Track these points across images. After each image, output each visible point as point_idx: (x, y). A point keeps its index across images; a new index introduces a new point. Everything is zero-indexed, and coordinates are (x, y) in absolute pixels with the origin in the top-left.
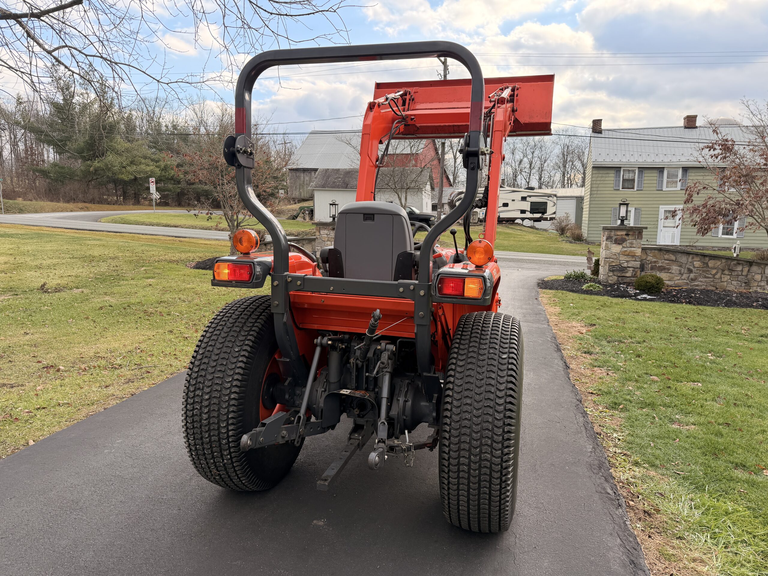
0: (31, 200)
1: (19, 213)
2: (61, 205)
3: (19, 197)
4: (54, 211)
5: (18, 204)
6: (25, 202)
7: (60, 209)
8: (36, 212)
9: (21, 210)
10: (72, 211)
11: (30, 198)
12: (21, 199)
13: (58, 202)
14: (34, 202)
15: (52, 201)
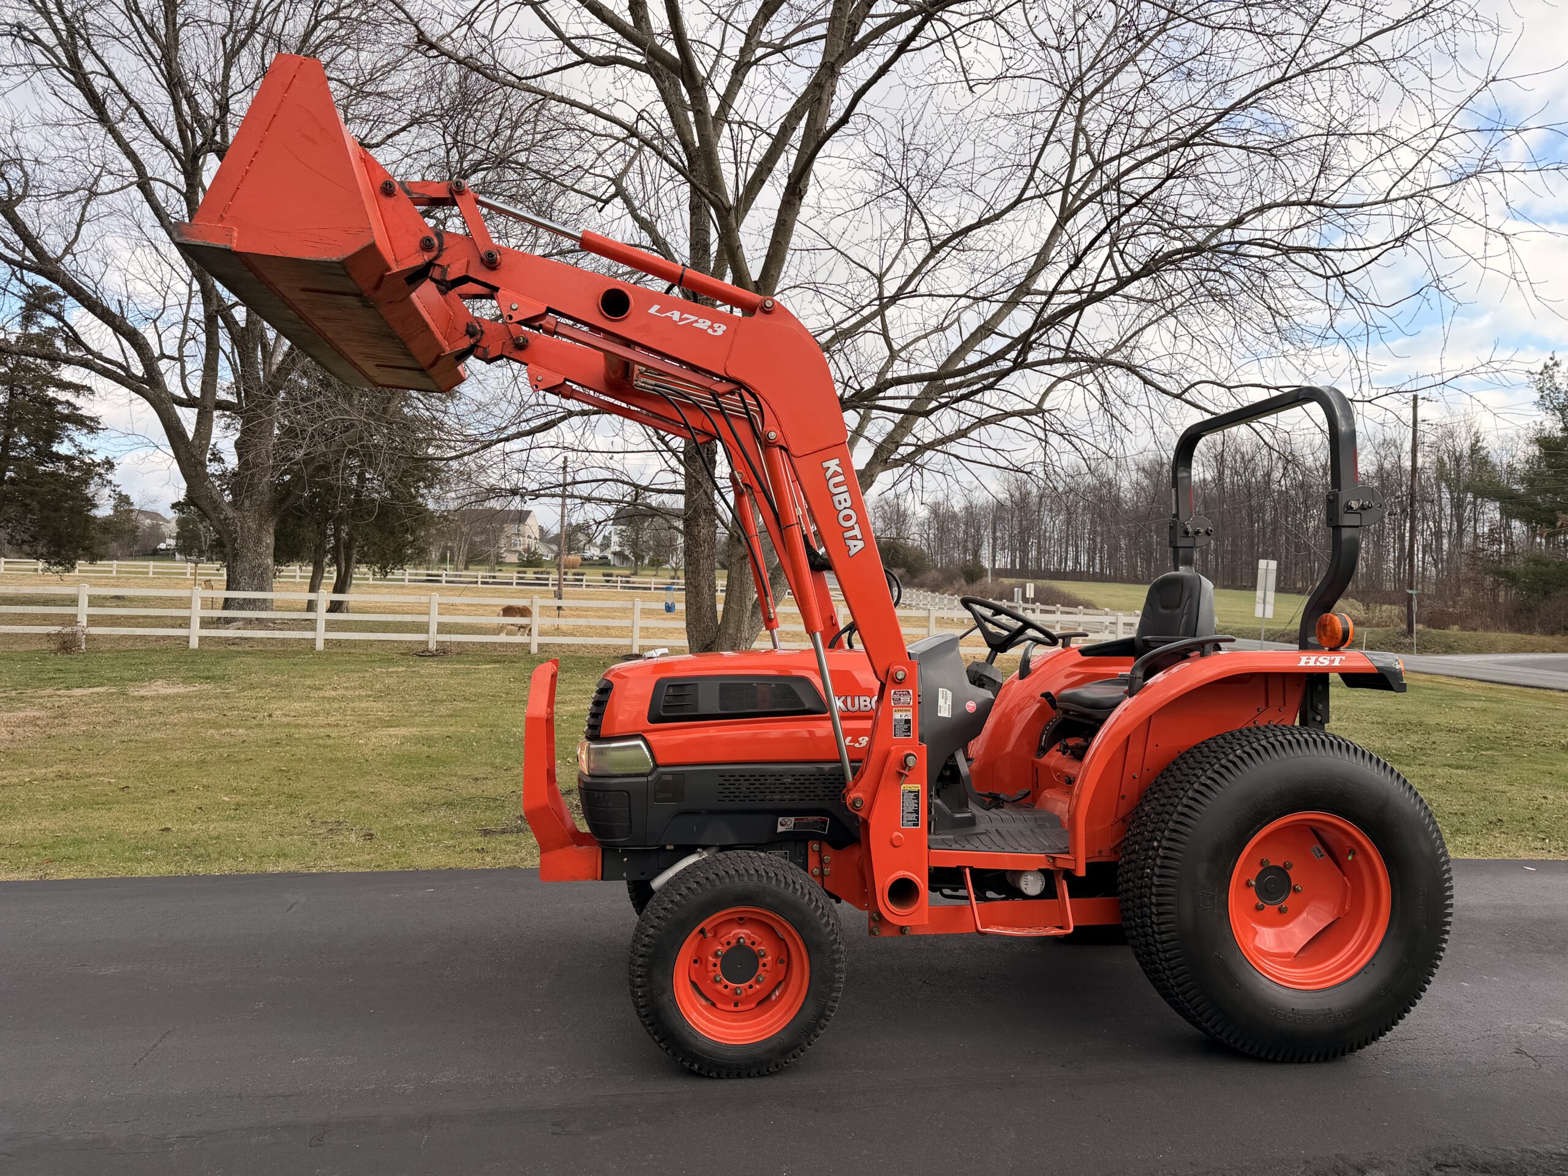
0: (1475, 630)
1: (1446, 653)
2: (1536, 638)
3: (1454, 624)
4: (1514, 650)
5: (1447, 636)
6: (1461, 634)
7: (1529, 647)
8: (1479, 651)
9: (1450, 647)
10: (1554, 652)
11: (1473, 625)
12: (1456, 627)
13: (1531, 633)
14: (1480, 633)
15: (1519, 631)
